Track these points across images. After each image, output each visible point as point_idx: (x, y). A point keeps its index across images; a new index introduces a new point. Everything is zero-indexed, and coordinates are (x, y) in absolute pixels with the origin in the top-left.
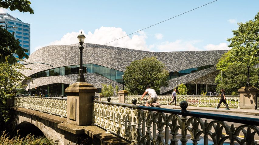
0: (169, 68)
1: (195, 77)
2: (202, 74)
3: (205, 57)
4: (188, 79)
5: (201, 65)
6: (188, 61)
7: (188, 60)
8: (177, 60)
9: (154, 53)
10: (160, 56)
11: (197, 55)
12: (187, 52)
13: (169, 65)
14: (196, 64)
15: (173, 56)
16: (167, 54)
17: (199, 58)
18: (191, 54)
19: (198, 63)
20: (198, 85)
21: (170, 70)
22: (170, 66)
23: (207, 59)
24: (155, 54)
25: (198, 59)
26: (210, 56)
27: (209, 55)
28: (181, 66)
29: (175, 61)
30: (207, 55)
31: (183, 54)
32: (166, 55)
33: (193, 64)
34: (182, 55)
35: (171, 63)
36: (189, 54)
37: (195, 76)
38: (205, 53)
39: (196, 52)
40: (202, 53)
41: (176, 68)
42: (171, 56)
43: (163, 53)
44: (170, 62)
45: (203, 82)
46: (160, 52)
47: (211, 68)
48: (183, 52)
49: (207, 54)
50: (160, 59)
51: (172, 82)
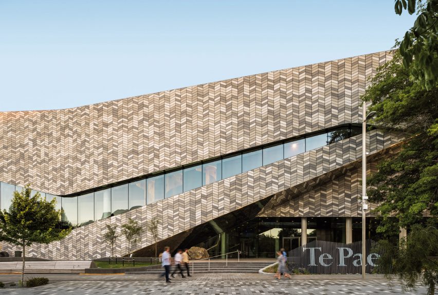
0: (152, 156)
1: (269, 184)
2: (305, 168)
3: (322, 90)
4: (239, 195)
5: (299, 130)
6: (235, 120)
7: (235, 114)
8: (184, 120)
9: (97, 105)
10: (120, 113)
11: (277, 87)
12: (228, 83)
13: (151, 144)
14: (271, 127)
15: (167, 106)
16: (146, 102)
17: (291, 100)
18: (247, 88)
19: (283, 124)
21: (156, 161)
22: (157, 146)
23: (328, 101)
24: (100, 110)
25: (282, 106)
26: (348, 84)
27: (341, 77)
28: (202, 144)
29: (178, 126)
30: (334, 83)
31: (212, 95)
32: (142, 106)
33: (259, 128)
34: (206, 99)
35: (161, 135)
36: (241, 90)
37: (269, 179)
38: (318, 73)
39: (271, 77)
40: (303, 76)
41: (181, 154)
42: (160, 108)
43: (128, 101)
44: (155, 133)
45: (327, 207)
46: (118, 101)
47: (354, 142)
48: (212, 86)
49: (330, 78)
50: (119, 123)
51: (167, 208)
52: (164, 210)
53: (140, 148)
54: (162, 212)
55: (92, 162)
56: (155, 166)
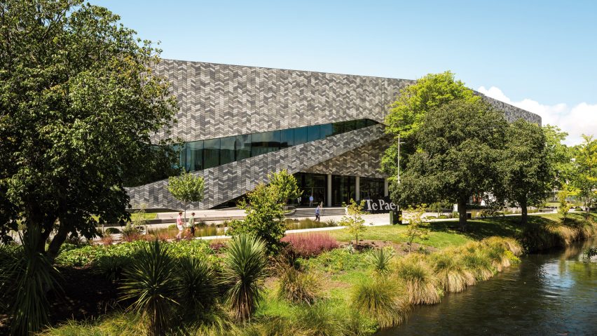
0: (244, 120)
1: (324, 153)
2: (345, 144)
3: (355, 94)
4: (305, 159)
5: (343, 118)
6: (305, 103)
7: (305, 98)
8: (270, 94)
9: (195, 63)
10: (217, 76)
11: (331, 84)
12: (301, 74)
13: (244, 110)
14: (327, 113)
15: (257, 80)
16: (240, 73)
17: (338, 96)
18: (313, 81)
19: (334, 112)
20: (333, 176)
21: (248, 125)
22: (249, 112)
23: (358, 102)
24: (198, 69)
25: (334, 99)
26: (367, 93)
27: (364, 88)
28: (283, 117)
29: (266, 98)
30: (360, 90)
31: (290, 80)
32: (236, 75)
33: (320, 112)
34: (286, 82)
35: (253, 103)
36: (309, 81)
37: (324, 149)
38: (351, 82)
39: (327, 77)
40: (345, 81)
41: (268, 122)
42: (252, 81)
43: (225, 67)
44: (248, 100)
45: (347, 168)
46: (215, 65)
47: (368, 130)
48: (290, 72)
49: (358, 87)
50: (216, 85)
51: (254, 165)
52: (251, 166)
53: (235, 111)
54: (249, 168)
55: (189, 118)
56: (248, 129)
